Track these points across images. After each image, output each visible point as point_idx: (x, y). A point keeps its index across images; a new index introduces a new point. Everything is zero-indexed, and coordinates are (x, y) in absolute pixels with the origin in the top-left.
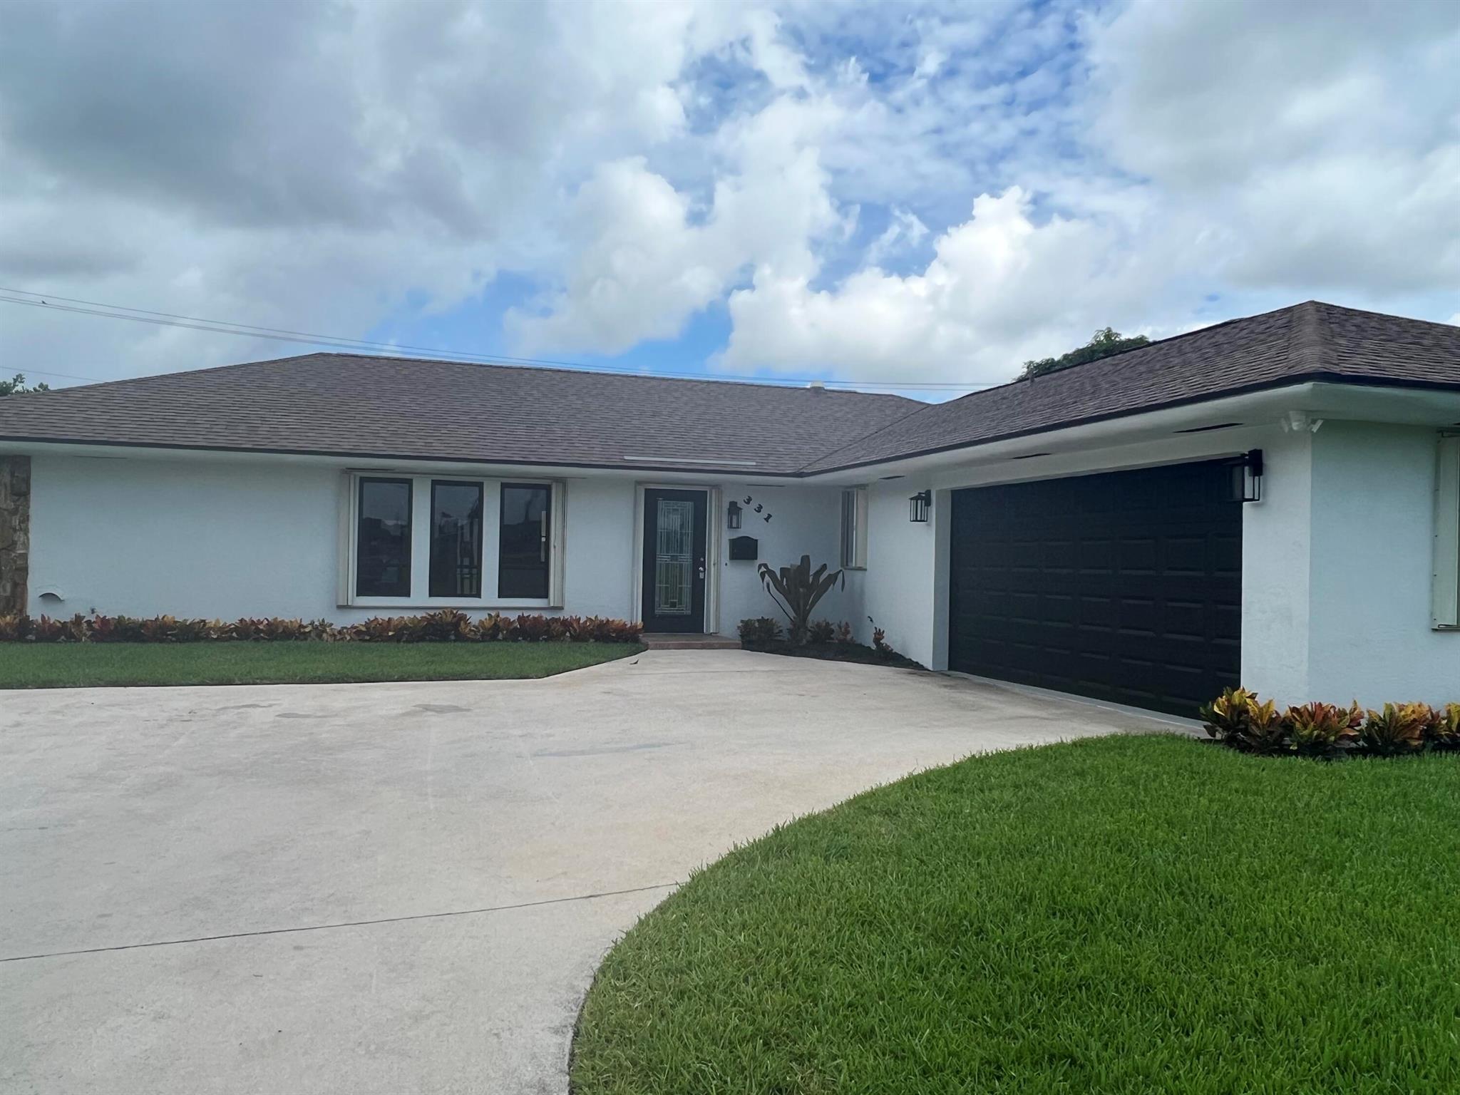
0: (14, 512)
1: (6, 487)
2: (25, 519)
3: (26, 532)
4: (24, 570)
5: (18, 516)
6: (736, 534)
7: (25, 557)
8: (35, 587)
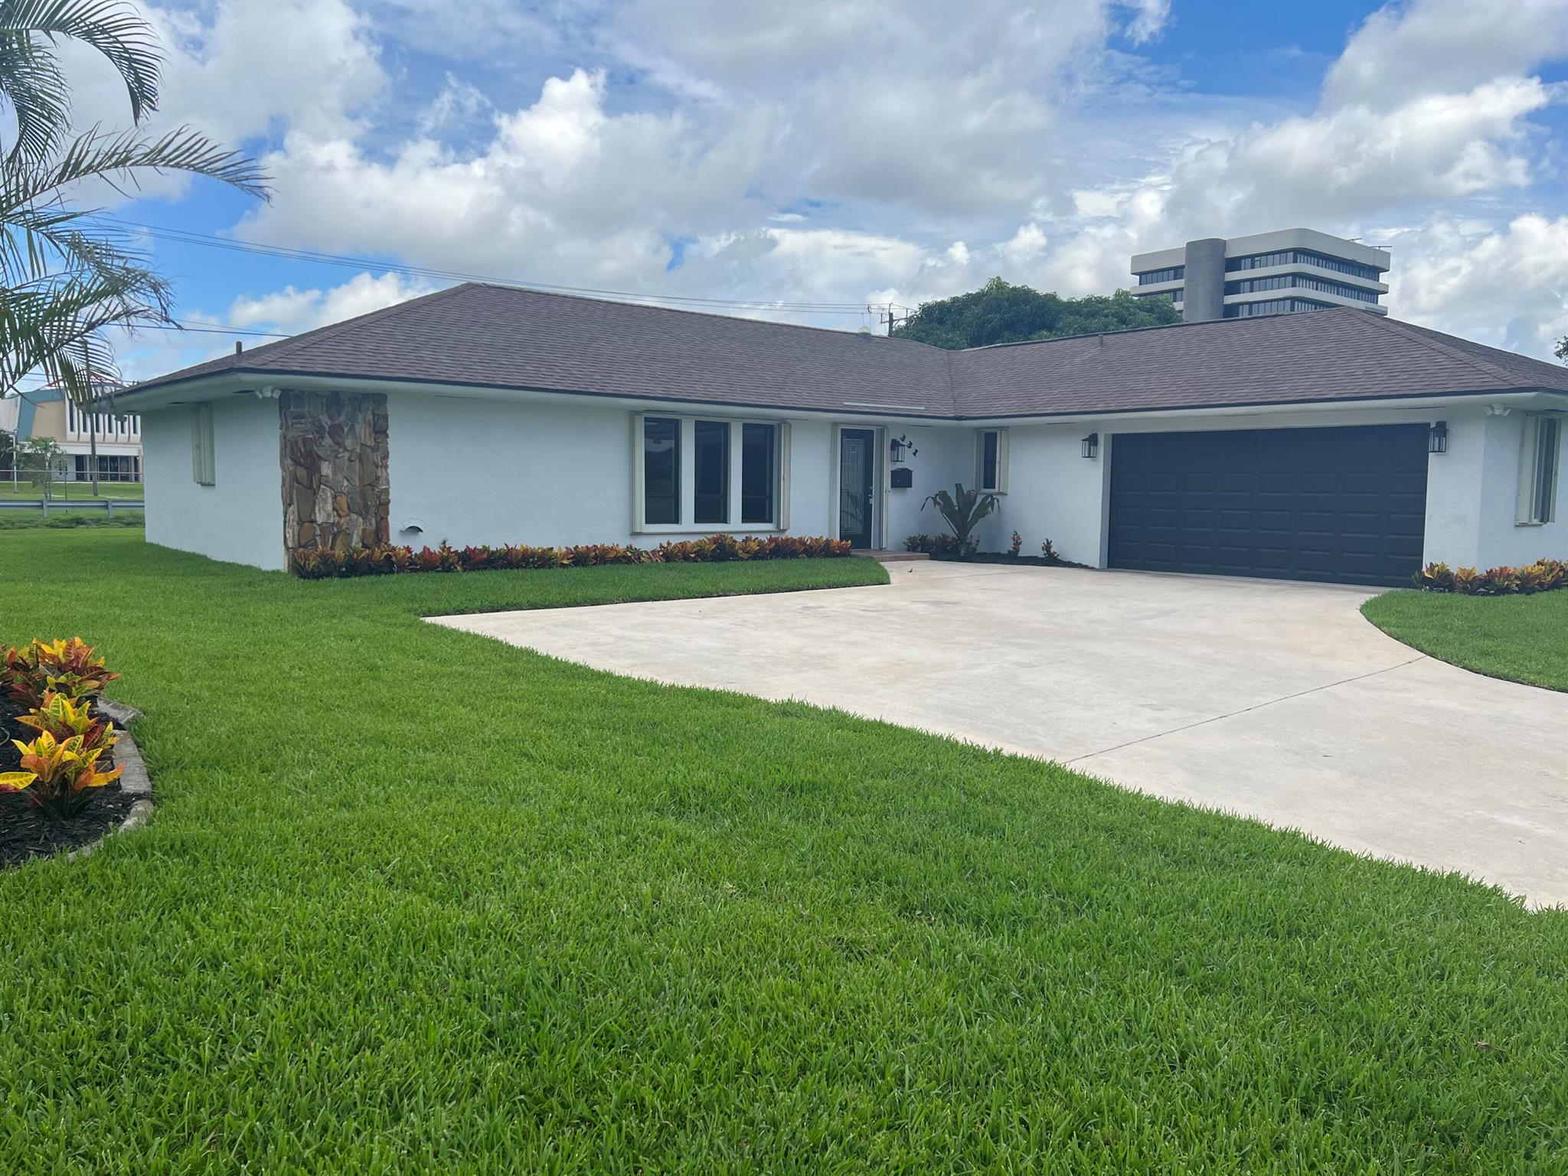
0: (375, 449)
1: (370, 426)
2: (386, 456)
3: (386, 467)
4: (384, 505)
5: (379, 453)
6: (899, 466)
7: (387, 491)
8: (397, 522)
